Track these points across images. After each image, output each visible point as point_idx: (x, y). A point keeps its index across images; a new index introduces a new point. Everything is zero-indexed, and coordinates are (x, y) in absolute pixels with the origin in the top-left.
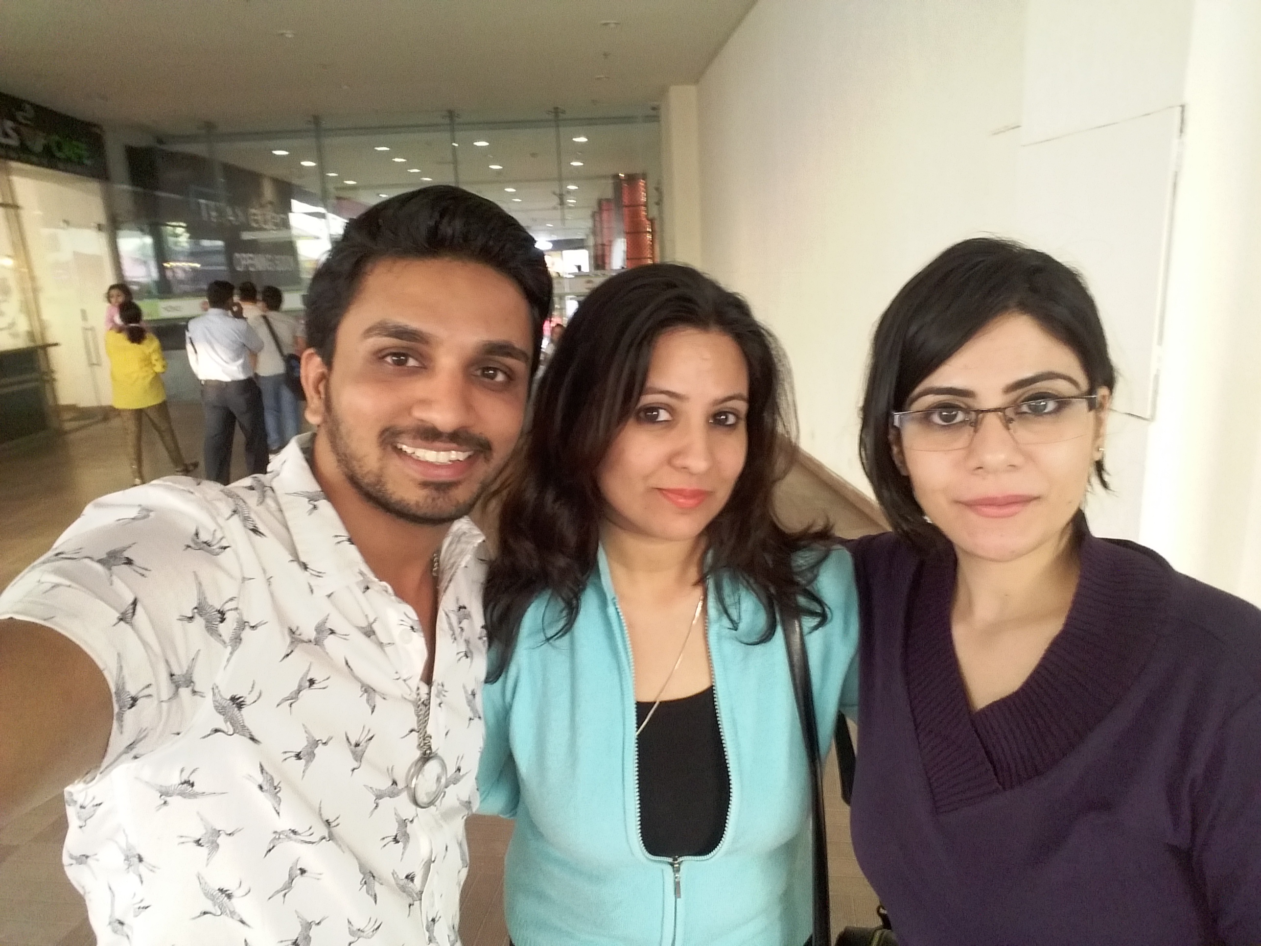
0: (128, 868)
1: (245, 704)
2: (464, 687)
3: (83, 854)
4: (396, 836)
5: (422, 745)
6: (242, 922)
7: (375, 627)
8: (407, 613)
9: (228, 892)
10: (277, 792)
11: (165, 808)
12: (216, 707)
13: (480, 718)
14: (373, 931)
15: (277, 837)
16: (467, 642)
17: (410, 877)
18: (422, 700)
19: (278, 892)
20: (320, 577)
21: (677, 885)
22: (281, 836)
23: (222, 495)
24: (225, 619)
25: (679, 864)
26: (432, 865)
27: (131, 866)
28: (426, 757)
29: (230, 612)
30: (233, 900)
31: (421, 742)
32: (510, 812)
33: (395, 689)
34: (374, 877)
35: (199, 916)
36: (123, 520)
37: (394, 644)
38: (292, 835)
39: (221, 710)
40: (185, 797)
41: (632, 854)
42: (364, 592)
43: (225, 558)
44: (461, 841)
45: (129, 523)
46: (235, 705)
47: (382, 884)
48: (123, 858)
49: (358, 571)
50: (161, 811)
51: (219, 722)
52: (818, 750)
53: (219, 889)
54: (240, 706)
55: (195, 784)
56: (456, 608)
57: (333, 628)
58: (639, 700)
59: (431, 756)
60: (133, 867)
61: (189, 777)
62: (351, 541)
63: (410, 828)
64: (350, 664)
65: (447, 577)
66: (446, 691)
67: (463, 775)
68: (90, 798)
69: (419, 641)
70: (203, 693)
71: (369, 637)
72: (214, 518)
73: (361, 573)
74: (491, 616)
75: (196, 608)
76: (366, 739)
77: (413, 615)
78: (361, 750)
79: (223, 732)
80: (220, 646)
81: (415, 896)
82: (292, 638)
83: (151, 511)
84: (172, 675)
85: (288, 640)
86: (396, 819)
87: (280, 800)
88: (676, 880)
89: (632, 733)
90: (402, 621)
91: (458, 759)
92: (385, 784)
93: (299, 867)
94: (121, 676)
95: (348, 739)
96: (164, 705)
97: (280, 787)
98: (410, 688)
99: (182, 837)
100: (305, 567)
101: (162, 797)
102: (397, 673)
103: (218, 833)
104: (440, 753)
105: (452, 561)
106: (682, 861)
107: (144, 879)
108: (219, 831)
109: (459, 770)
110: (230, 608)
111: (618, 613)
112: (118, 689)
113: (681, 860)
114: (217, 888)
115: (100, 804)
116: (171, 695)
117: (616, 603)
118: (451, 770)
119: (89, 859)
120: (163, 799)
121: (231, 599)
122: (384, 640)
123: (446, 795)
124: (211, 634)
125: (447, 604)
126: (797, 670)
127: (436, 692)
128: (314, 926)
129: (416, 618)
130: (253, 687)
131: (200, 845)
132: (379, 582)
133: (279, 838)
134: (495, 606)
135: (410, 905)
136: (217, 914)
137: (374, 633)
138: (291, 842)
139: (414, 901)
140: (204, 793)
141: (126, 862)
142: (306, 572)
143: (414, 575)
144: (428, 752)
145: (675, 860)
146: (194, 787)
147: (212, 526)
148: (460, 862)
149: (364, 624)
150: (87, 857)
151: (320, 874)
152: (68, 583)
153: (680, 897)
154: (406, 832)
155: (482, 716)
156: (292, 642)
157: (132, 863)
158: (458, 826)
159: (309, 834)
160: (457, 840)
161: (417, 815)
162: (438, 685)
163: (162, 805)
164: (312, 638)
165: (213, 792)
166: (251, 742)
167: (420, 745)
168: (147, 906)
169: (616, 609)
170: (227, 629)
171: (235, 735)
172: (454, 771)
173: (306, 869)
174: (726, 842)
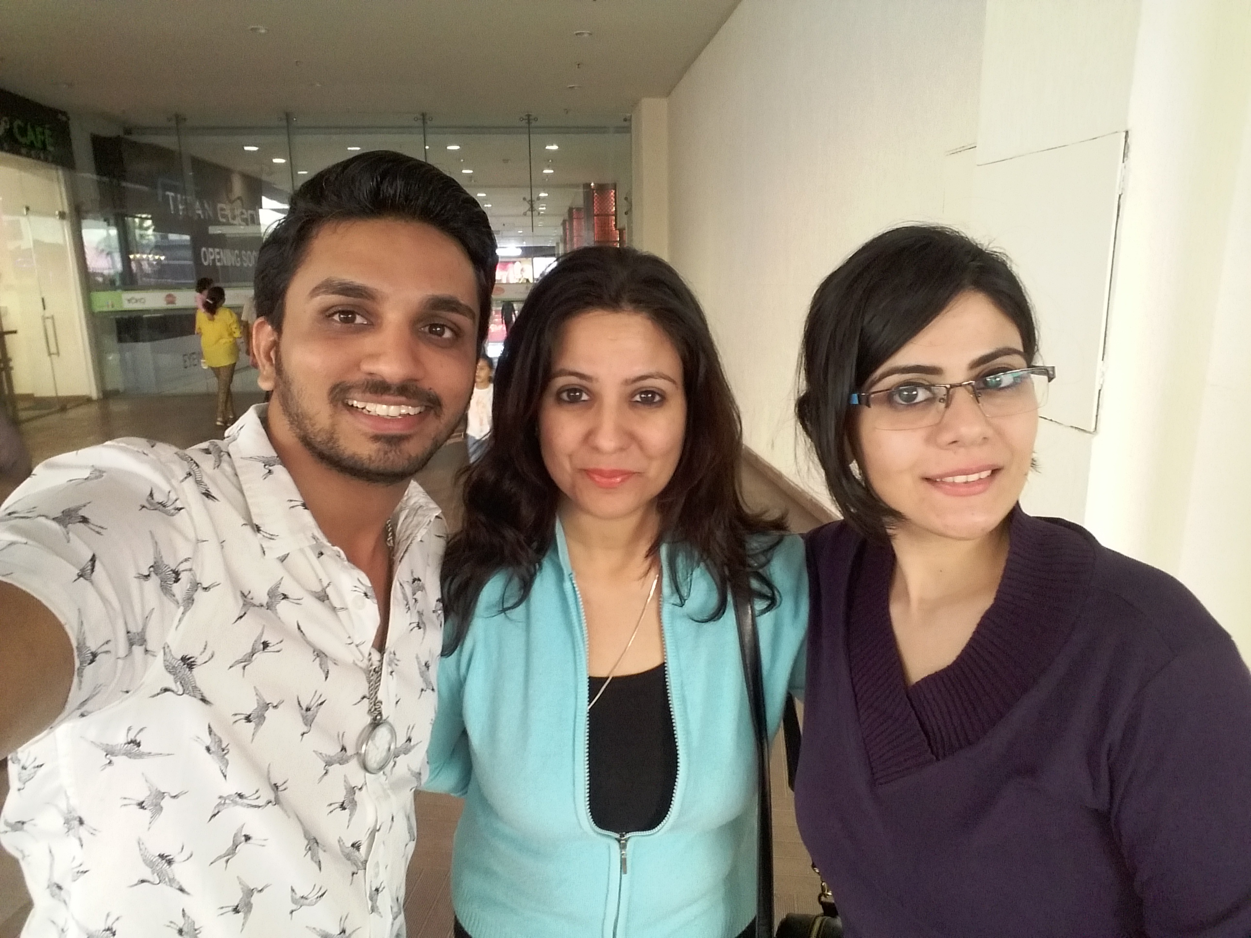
0: (68, 831)
1: (195, 665)
2: (417, 658)
3: (18, 820)
4: (343, 803)
5: (372, 710)
6: (182, 890)
7: (329, 591)
8: (360, 579)
9: (168, 858)
10: (226, 754)
11: (109, 768)
12: (166, 667)
13: (433, 690)
14: (317, 898)
15: (223, 802)
16: (420, 614)
17: (357, 845)
18: (374, 667)
19: (220, 857)
20: (273, 539)
21: (623, 862)
22: (227, 801)
23: (176, 457)
24: (179, 579)
25: (626, 840)
26: (377, 833)
27: (72, 829)
28: (376, 724)
29: (185, 572)
30: (174, 866)
31: (372, 707)
32: (461, 791)
33: (346, 655)
34: (317, 843)
35: (136, 885)
36: (76, 481)
37: (347, 609)
38: (238, 799)
39: (171, 669)
40: (130, 758)
41: (581, 827)
42: (319, 557)
43: (181, 519)
44: (409, 814)
45: (82, 483)
46: (186, 666)
47: (325, 851)
48: (63, 822)
49: (311, 535)
50: (105, 770)
51: (169, 681)
52: (766, 731)
53: (159, 855)
54: (191, 666)
55: (142, 744)
56: (411, 581)
57: (286, 593)
58: (592, 675)
59: (381, 722)
60: (73, 830)
61: (135, 736)
62: (305, 506)
63: (358, 796)
64: (302, 629)
65: (402, 548)
66: (398, 660)
67: (414, 746)
68: (31, 759)
69: (371, 610)
70: (155, 652)
71: (323, 601)
72: (169, 481)
73: (314, 538)
74: (449, 589)
75: (152, 566)
76: (316, 704)
77: (367, 582)
78: (313, 715)
79: (173, 691)
80: (173, 606)
81: (360, 864)
82: (245, 601)
83: (105, 472)
84: (128, 632)
85: (241, 603)
86: (345, 786)
87: (227, 763)
88: (623, 857)
89: (584, 707)
90: (355, 587)
91: (408, 729)
92: (333, 750)
93: (243, 834)
94: (83, 631)
95: (299, 704)
96: (120, 662)
97: (228, 749)
98: (361, 653)
99: (125, 798)
100: (257, 529)
101: (108, 756)
102: (349, 637)
103: (162, 795)
104: (390, 720)
105: (408, 532)
106: (629, 838)
107: (84, 842)
108: (164, 793)
109: (409, 740)
110: (184, 569)
111: (574, 588)
112: (79, 644)
113: (628, 836)
114: (157, 854)
115: (41, 766)
116: (127, 653)
117: (573, 579)
118: (401, 740)
119: (25, 826)
120: (109, 759)
121: (186, 560)
122: (337, 604)
123: (397, 764)
124: (165, 594)
125: (402, 574)
126: (747, 651)
127: (388, 660)
128: (255, 893)
129: (370, 585)
130: (205, 649)
131: (143, 808)
132: (333, 547)
133: (224, 803)
134: (453, 579)
135: (353, 874)
136: (155, 883)
137: (328, 597)
138: (237, 806)
139: (358, 870)
140: (150, 753)
141: (66, 825)
142: (259, 534)
143: (367, 543)
144: (379, 717)
145: (622, 836)
146: (140, 747)
147: (166, 488)
148: (408, 835)
149: (318, 589)
150: (23, 823)
151: (266, 840)
152: (24, 540)
153: (625, 873)
154: (353, 799)
155: (435, 688)
156: (244, 605)
157: (72, 826)
158: (406, 798)
159: (256, 797)
160: (406, 812)
161: (366, 784)
162: (391, 653)
163: (106, 765)
164: (265, 604)
165: (160, 752)
166: (201, 702)
167: (370, 710)
168: (85, 870)
169: (573, 584)
170: (180, 589)
171: (184, 695)
172: (405, 740)
173: (251, 836)
174: (672, 816)
